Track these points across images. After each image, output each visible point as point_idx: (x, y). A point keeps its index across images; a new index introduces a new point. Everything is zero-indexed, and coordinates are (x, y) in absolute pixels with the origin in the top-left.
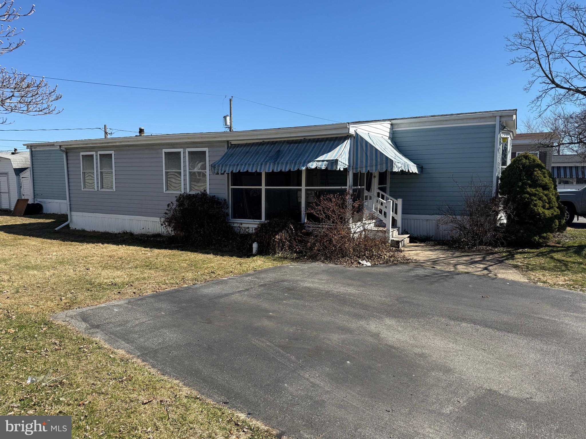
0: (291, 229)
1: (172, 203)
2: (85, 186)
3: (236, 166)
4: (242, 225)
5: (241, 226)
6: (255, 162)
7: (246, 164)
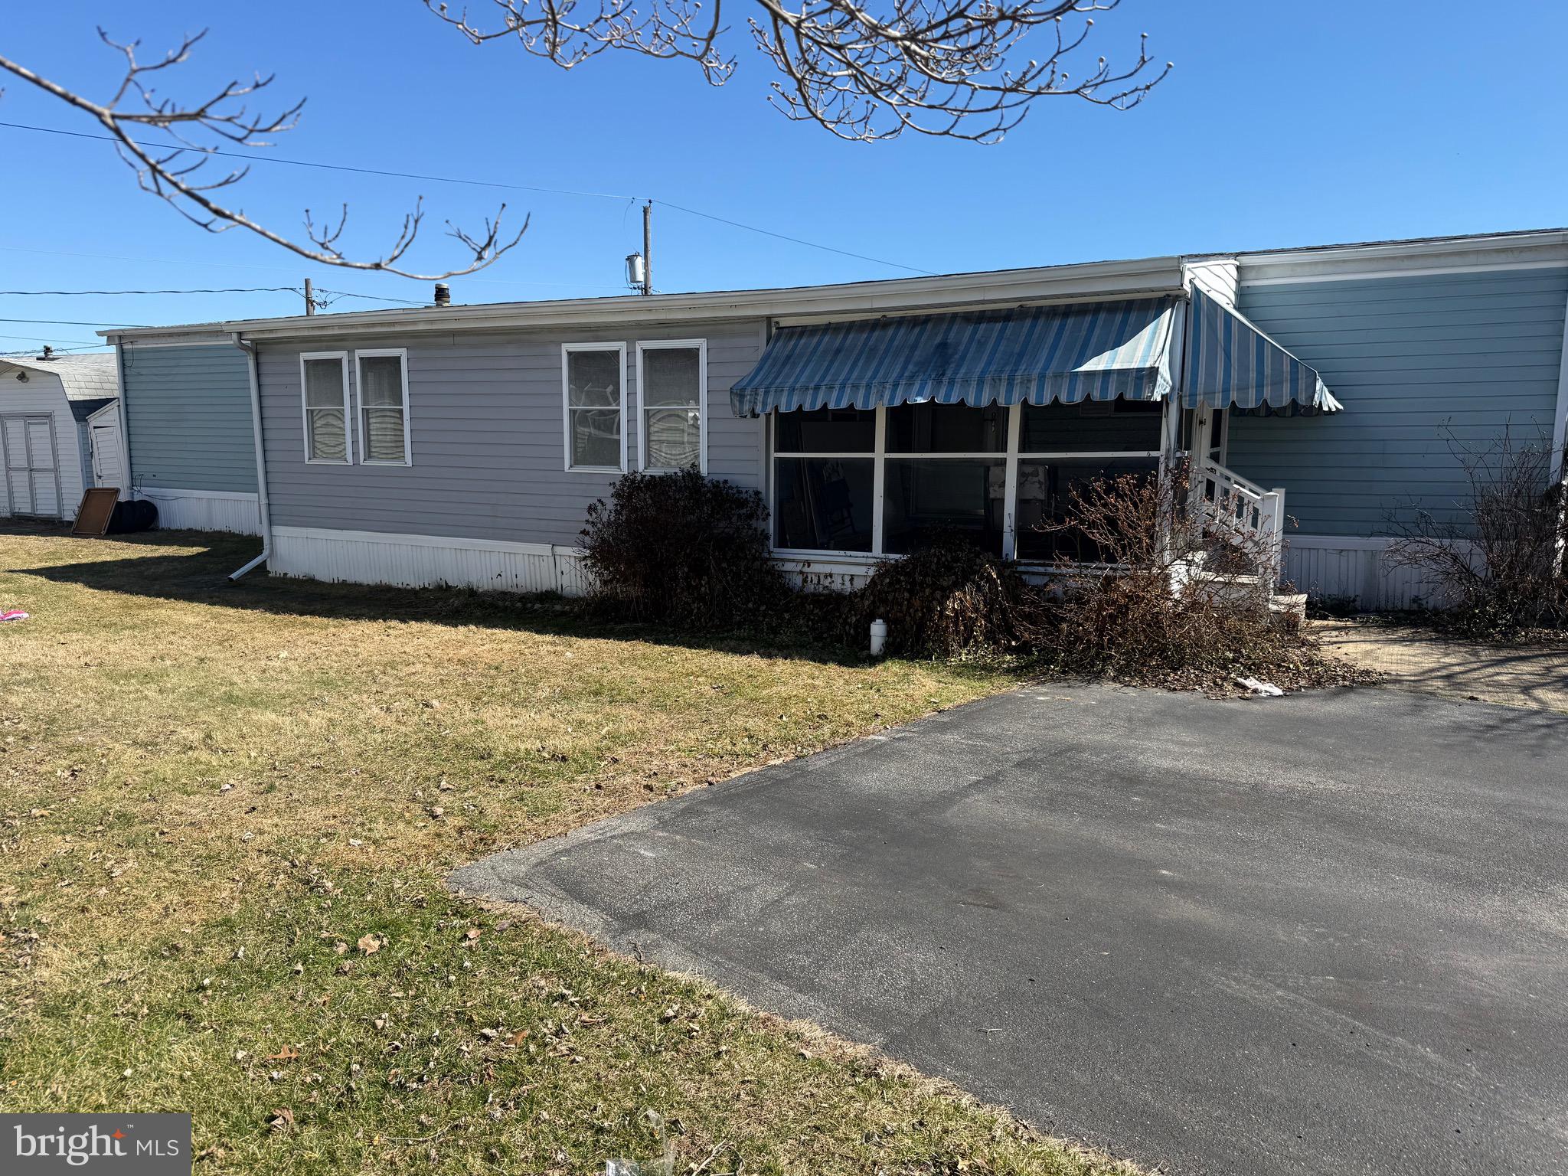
0: (989, 579)
1: (600, 501)
2: (314, 453)
3: (811, 392)
4: (809, 566)
5: (806, 569)
6: (874, 377)
7: (843, 386)
